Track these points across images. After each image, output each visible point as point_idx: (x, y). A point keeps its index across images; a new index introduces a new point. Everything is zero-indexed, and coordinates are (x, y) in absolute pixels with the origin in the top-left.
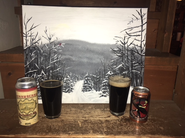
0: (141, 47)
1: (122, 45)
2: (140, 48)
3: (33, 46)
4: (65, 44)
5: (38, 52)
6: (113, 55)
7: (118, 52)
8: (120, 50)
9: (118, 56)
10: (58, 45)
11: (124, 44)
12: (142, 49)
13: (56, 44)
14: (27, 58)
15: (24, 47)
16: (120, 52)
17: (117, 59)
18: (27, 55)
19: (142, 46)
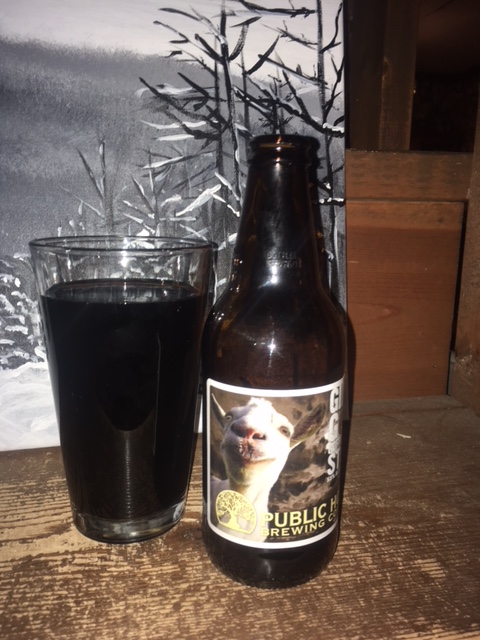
0: (319, 79)
1: (210, 62)
2: (313, 88)
6: (160, 127)
7: (189, 107)
8: (201, 96)
9: (188, 131)
11: (224, 58)
12: (328, 94)
16: (203, 111)
17: (185, 151)
19: (326, 79)
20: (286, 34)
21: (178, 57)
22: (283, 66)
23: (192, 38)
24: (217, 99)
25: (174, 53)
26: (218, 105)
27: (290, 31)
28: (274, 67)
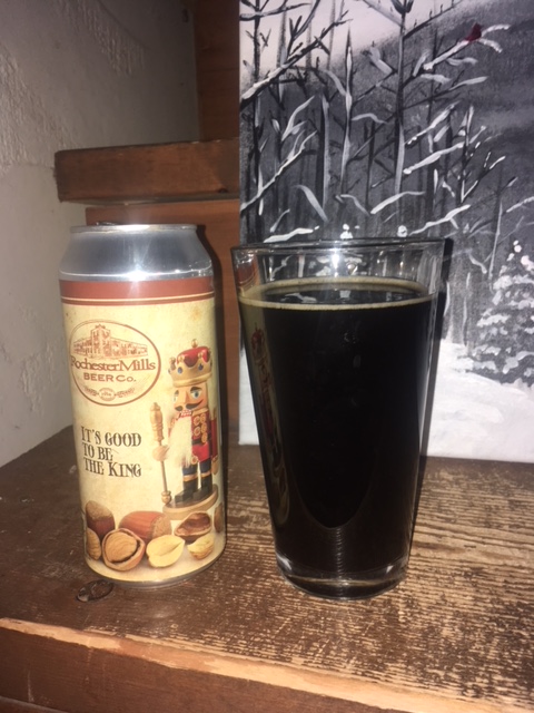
3: (294, 72)
4: (512, 30)
5: (326, 105)
10: (458, 40)
13: (443, 39)
14: (255, 154)
15: (242, 87)
18: (257, 134)
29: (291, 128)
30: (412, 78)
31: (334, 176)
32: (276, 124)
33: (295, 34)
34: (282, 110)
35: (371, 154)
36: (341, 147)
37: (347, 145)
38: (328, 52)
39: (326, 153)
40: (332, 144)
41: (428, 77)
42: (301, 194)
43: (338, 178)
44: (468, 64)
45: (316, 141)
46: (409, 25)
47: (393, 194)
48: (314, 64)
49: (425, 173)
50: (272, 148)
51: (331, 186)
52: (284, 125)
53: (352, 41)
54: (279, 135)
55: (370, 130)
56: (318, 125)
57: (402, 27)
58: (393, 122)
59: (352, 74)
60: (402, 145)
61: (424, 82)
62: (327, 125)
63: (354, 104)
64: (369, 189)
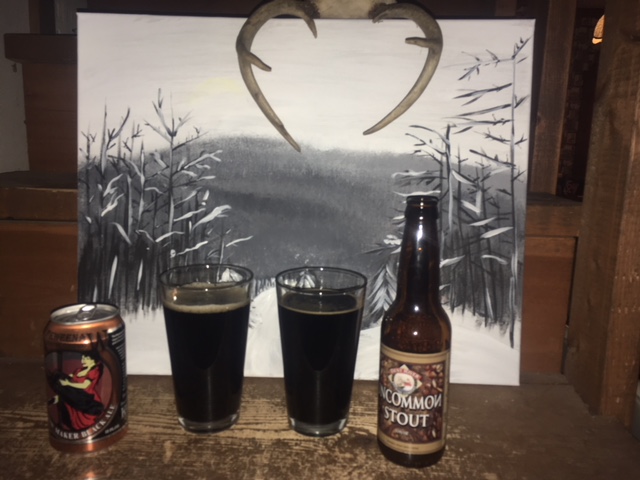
20: (489, 136)
21: (419, 154)
22: (485, 156)
23: (428, 142)
24: (441, 178)
25: (416, 151)
26: (441, 181)
27: (492, 134)
28: (480, 157)
29: (109, 190)
30: (177, 172)
31: (135, 219)
32: (100, 187)
33: (111, 138)
34: (104, 179)
35: (156, 210)
36: (139, 204)
37: (142, 203)
38: (130, 151)
39: (130, 206)
40: (134, 201)
41: (185, 172)
42: (115, 228)
43: (137, 221)
44: (206, 169)
45: (124, 199)
46: (175, 143)
47: (168, 232)
48: (122, 156)
49: (185, 223)
50: (98, 200)
51: (133, 225)
52: (105, 188)
53: (145, 147)
54: (102, 193)
55: (154, 197)
56: (125, 190)
57: (172, 144)
58: (167, 194)
59: (145, 165)
60: (172, 206)
61: (183, 175)
62: (130, 191)
63: (146, 181)
64: (154, 228)
